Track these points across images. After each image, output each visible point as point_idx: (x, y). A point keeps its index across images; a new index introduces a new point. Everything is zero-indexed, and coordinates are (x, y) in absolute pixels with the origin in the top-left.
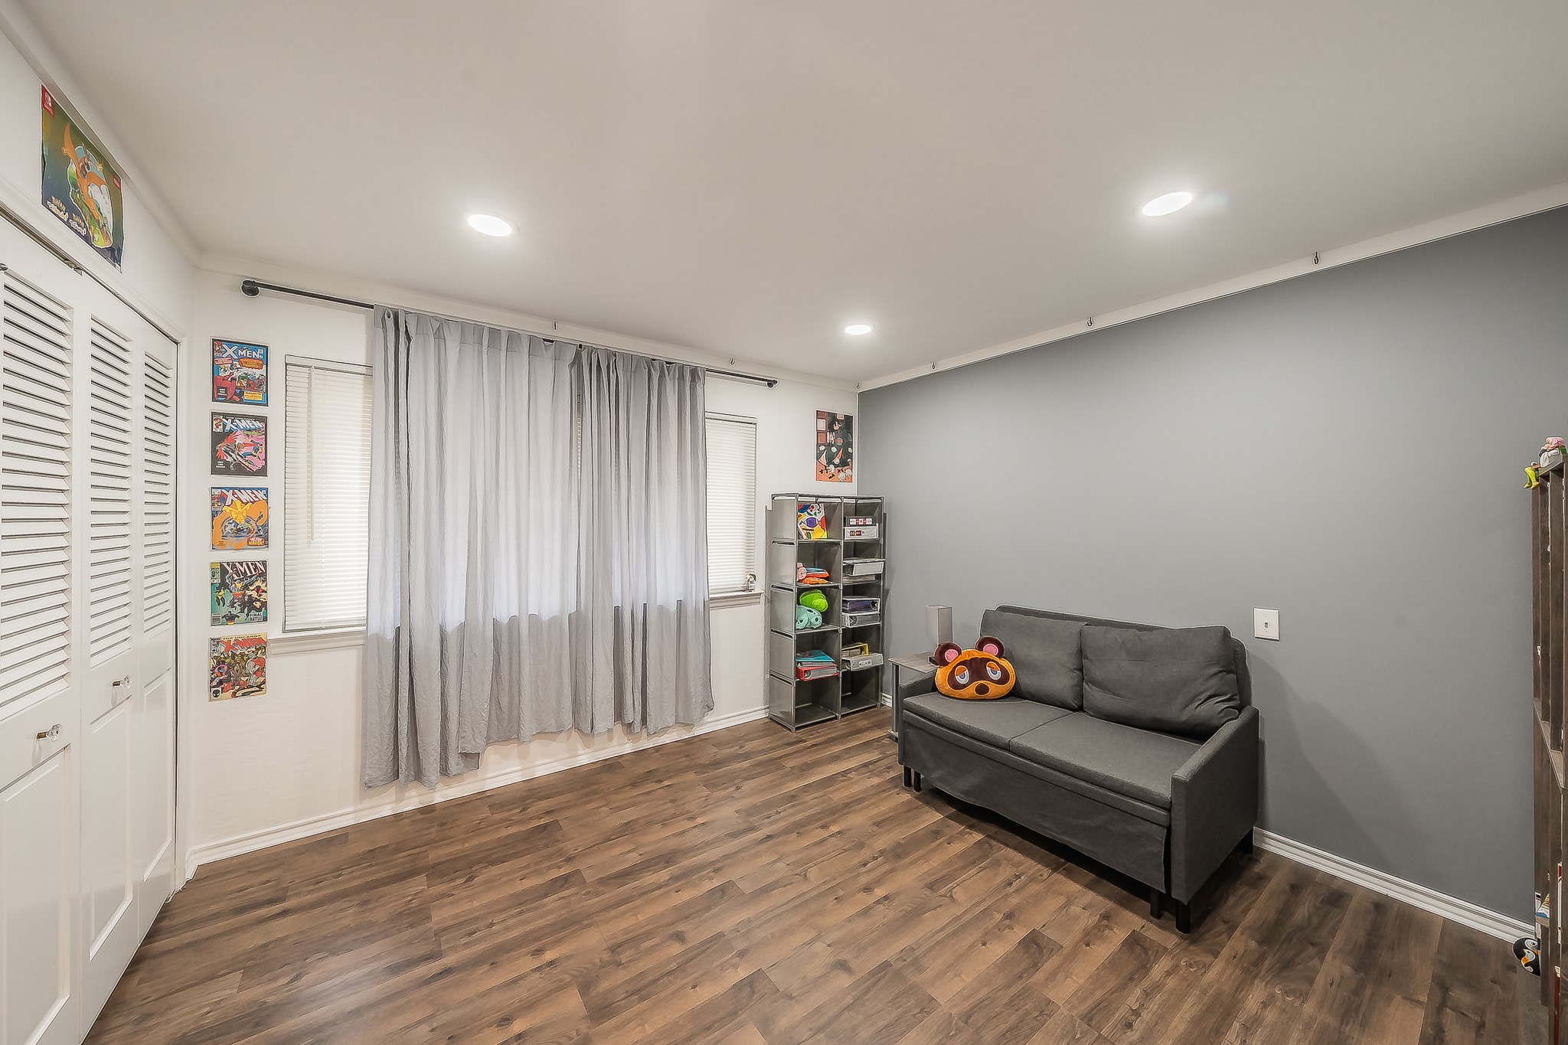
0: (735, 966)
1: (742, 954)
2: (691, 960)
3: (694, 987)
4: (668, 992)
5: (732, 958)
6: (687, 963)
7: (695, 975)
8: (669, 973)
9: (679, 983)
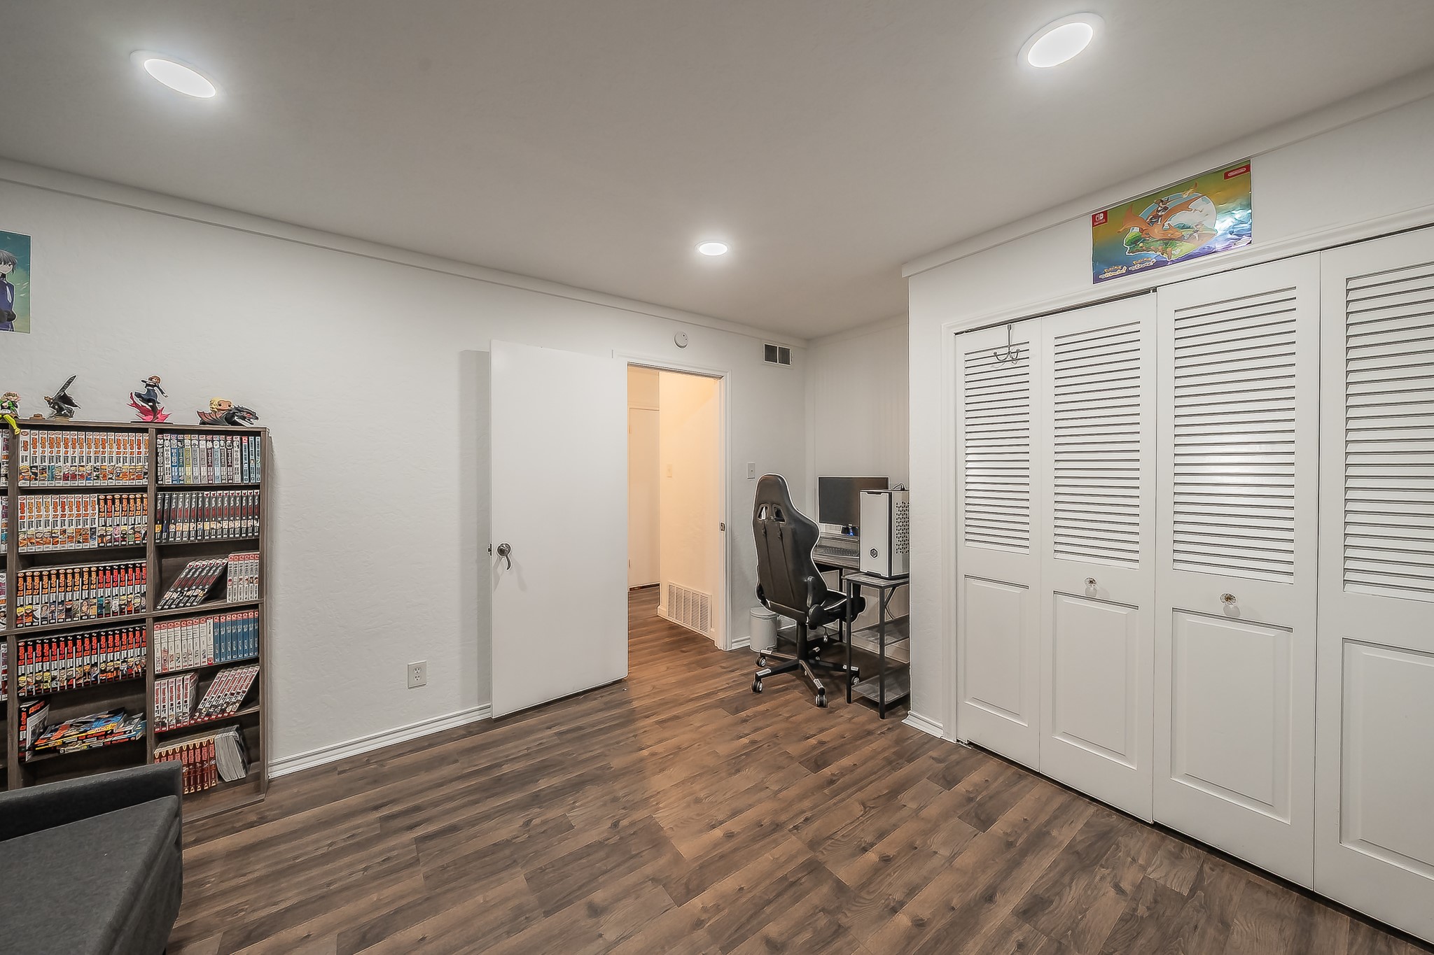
0: (705, 909)
1: (699, 924)
2: (751, 917)
3: (741, 889)
4: (763, 885)
5: (710, 919)
6: (755, 913)
7: (744, 900)
8: (769, 902)
9: (757, 892)
